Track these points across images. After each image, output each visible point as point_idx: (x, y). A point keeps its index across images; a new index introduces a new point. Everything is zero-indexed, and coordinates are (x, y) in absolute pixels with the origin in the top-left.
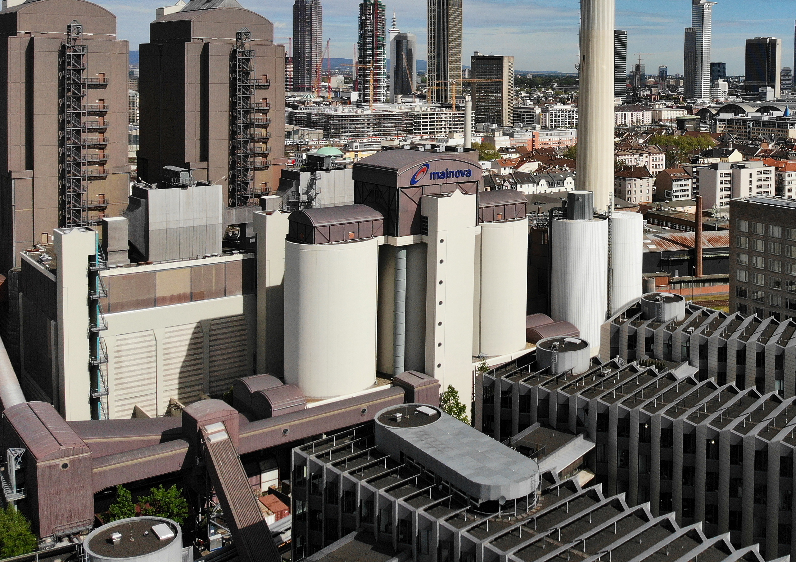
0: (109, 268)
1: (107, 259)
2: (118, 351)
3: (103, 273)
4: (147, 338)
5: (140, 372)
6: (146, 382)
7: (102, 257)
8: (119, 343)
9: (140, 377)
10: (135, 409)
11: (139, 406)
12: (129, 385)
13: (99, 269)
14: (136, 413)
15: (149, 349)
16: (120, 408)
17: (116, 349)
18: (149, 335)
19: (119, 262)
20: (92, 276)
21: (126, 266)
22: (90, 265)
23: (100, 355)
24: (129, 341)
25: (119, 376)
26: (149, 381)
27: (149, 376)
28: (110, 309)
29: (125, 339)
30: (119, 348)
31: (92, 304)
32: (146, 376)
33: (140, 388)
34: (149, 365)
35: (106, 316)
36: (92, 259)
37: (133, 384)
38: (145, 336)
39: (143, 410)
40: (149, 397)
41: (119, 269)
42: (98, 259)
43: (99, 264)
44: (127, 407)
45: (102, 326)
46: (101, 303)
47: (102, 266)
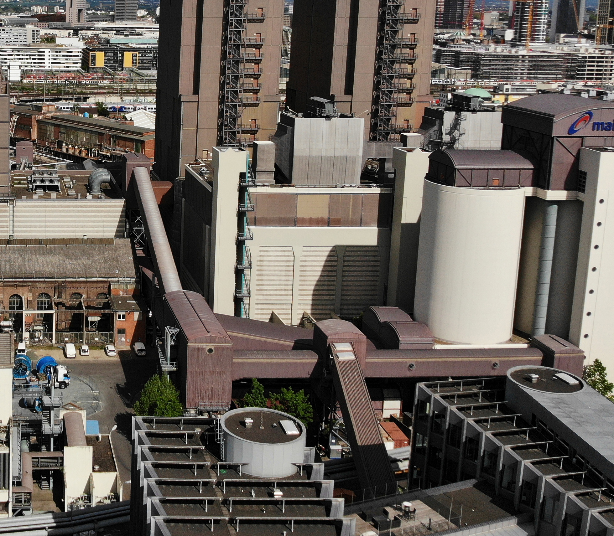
0: (256, 186)
1: (255, 177)
2: (260, 261)
3: (251, 190)
4: (287, 254)
5: (278, 283)
6: (283, 292)
7: (251, 175)
8: (262, 253)
9: (278, 287)
10: (273, 314)
11: (276, 312)
12: (268, 292)
13: (249, 186)
14: (273, 318)
15: (288, 264)
16: (260, 311)
17: (259, 258)
18: (289, 251)
19: (266, 182)
20: (242, 190)
21: (272, 186)
22: (241, 181)
23: (245, 262)
24: (271, 253)
25: (260, 283)
26: (286, 292)
27: (286, 288)
28: (255, 223)
29: (267, 251)
30: (261, 258)
31: (241, 215)
32: (283, 287)
33: (278, 297)
34: (286, 278)
35: (251, 227)
36: (242, 175)
37: (271, 292)
38: (284, 251)
39: (280, 317)
40: (285, 307)
41: (265, 188)
42: (248, 177)
43: (248, 181)
44: (265, 312)
45: (248, 236)
46: (249, 215)
47: (250, 183)
